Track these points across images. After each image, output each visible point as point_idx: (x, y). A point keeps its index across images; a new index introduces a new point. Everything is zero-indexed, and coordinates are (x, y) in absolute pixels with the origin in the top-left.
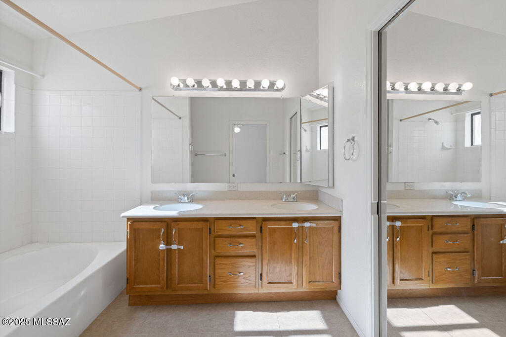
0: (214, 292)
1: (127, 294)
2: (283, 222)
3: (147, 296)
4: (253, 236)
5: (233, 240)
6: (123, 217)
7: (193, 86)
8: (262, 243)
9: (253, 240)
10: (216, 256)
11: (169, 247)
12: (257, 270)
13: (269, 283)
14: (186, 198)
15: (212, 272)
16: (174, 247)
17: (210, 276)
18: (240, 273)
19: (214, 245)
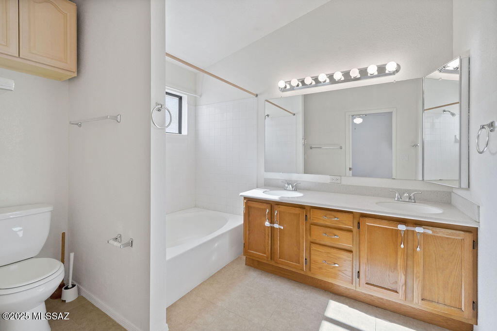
0: (310, 274)
1: (244, 255)
2: (386, 222)
3: (258, 261)
4: (350, 231)
5: (328, 230)
6: (241, 196)
7: (298, 86)
8: (360, 240)
9: (349, 234)
10: (312, 243)
11: (272, 225)
12: (354, 266)
13: (367, 283)
14: (291, 186)
15: (308, 255)
16: (276, 226)
17: (306, 259)
18: (335, 264)
19: (309, 231)
